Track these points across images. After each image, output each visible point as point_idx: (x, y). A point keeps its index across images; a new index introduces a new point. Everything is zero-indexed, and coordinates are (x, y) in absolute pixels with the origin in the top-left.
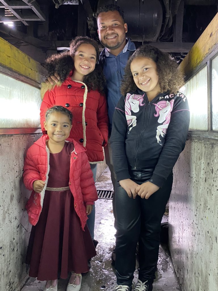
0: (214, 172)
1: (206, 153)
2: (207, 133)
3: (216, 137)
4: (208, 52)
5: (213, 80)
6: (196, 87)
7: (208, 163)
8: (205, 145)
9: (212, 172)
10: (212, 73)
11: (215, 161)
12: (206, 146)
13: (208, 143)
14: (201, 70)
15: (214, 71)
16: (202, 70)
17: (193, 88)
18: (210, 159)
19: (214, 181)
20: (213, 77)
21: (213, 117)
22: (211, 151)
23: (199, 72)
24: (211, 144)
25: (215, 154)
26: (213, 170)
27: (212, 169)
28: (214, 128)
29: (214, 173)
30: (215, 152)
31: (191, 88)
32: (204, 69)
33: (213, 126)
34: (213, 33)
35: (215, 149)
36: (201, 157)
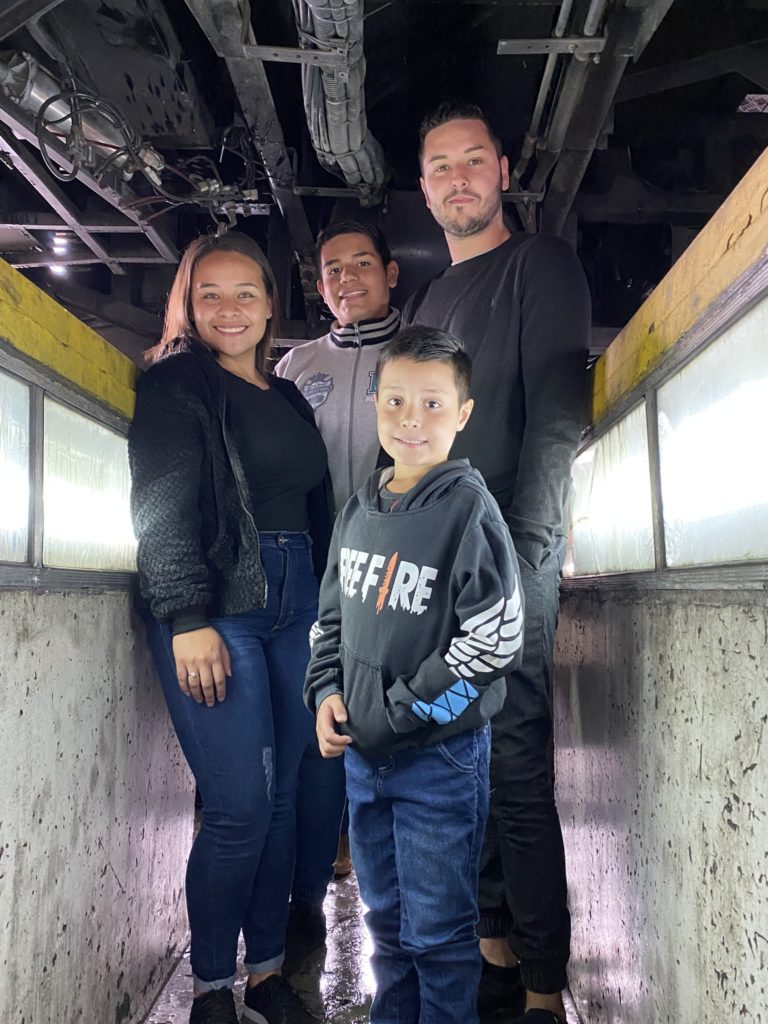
0: (675, 676)
1: (655, 631)
2: (654, 576)
3: (676, 583)
4: (646, 368)
5: (660, 439)
6: (620, 455)
7: (661, 657)
8: (649, 608)
9: (672, 677)
10: (659, 422)
11: (678, 645)
12: (654, 610)
13: (658, 602)
14: (631, 412)
15: (662, 417)
16: (634, 413)
17: (610, 459)
18: (666, 644)
19: (676, 699)
20: (661, 433)
21: (667, 533)
22: (667, 623)
23: (625, 417)
24: (664, 604)
25: (676, 628)
26: (672, 670)
27: (669, 669)
28: (670, 562)
29: (676, 679)
30: (677, 623)
31: (607, 457)
32: (637, 410)
33: (667, 556)
34: (656, 326)
35: (676, 616)
36: (643, 644)
